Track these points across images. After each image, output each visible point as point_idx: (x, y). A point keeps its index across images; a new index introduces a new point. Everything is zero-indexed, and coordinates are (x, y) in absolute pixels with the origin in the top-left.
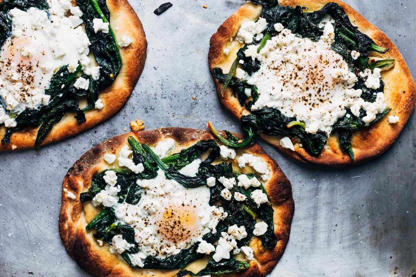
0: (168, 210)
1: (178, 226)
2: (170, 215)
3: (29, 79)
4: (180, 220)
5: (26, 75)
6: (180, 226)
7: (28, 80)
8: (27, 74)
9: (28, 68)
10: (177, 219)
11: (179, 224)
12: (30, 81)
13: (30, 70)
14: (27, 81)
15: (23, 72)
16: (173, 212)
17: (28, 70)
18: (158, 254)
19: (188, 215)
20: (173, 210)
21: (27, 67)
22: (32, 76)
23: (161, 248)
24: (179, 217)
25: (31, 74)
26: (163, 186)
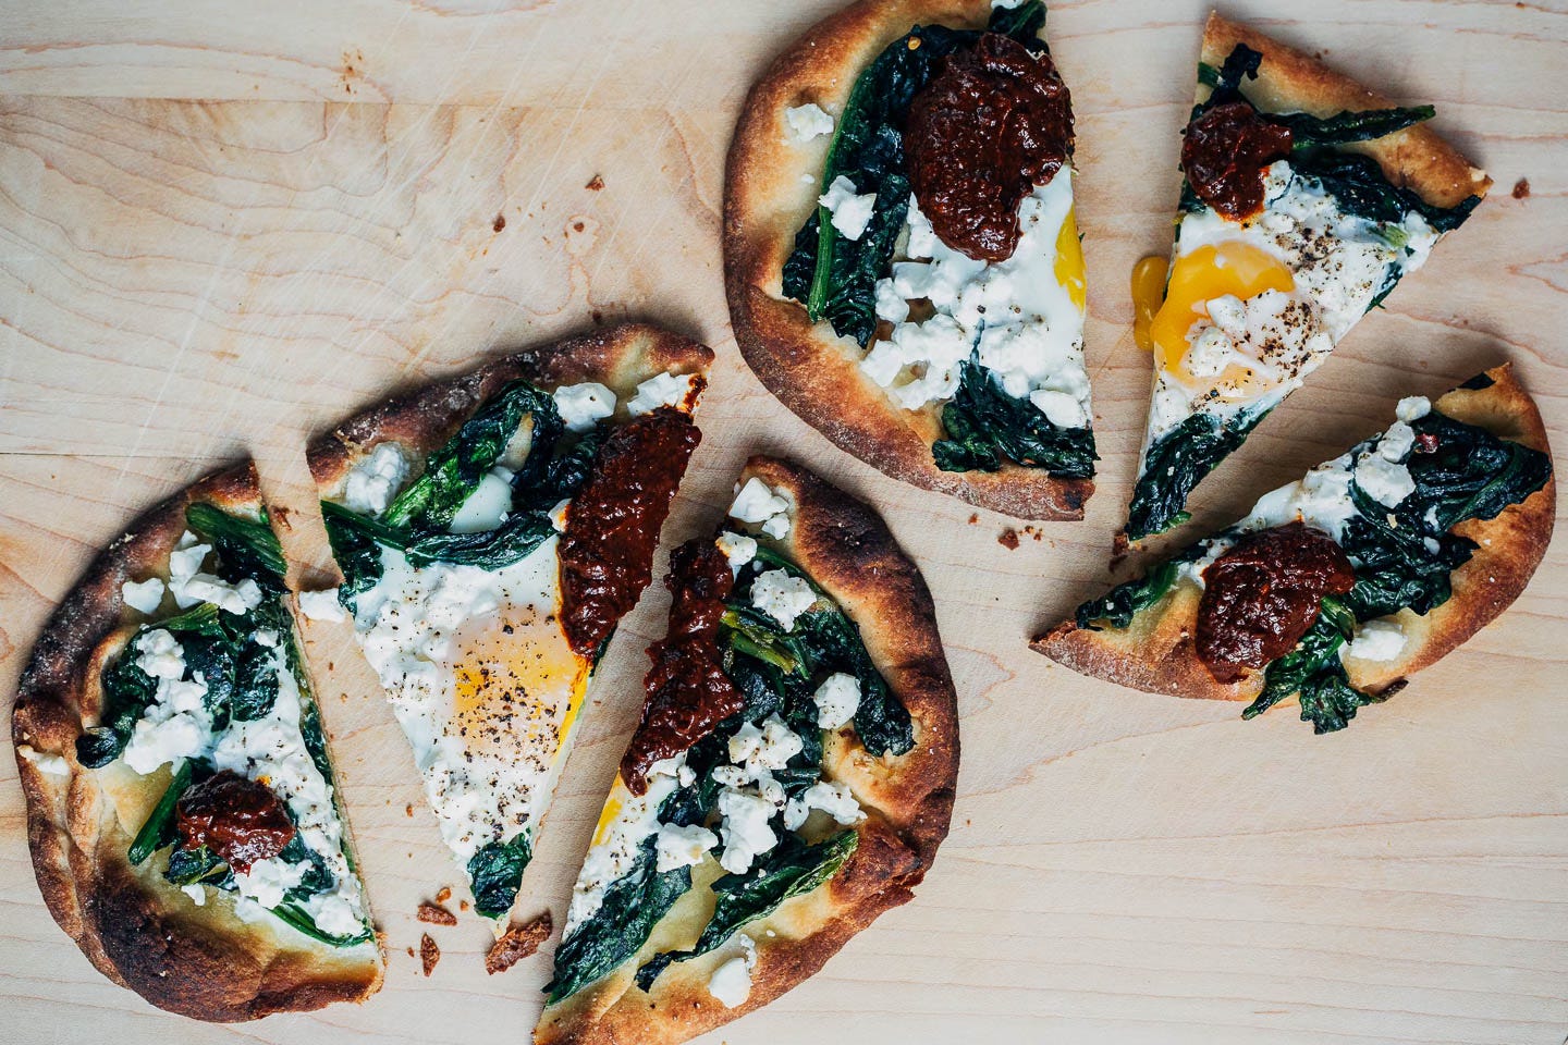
0: (465, 669)
1: (523, 704)
2: (480, 680)
3: (1297, 319)
4: (522, 684)
5: (1297, 333)
6: (530, 701)
7: (1301, 318)
8: (1292, 338)
9: (1276, 351)
10: (509, 685)
11: (522, 698)
12: (1298, 312)
13: (1275, 341)
14: (1306, 315)
15: (1301, 349)
16: (485, 666)
17: (1282, 347)
18: (502, 829)
19: (539, 656)
20: (481, 663)
21: (1279, 355)
22: (1282, 320)
23: (500, 808)
24: (511, 674)
25: (1282, 329)
26: (414, 596)
